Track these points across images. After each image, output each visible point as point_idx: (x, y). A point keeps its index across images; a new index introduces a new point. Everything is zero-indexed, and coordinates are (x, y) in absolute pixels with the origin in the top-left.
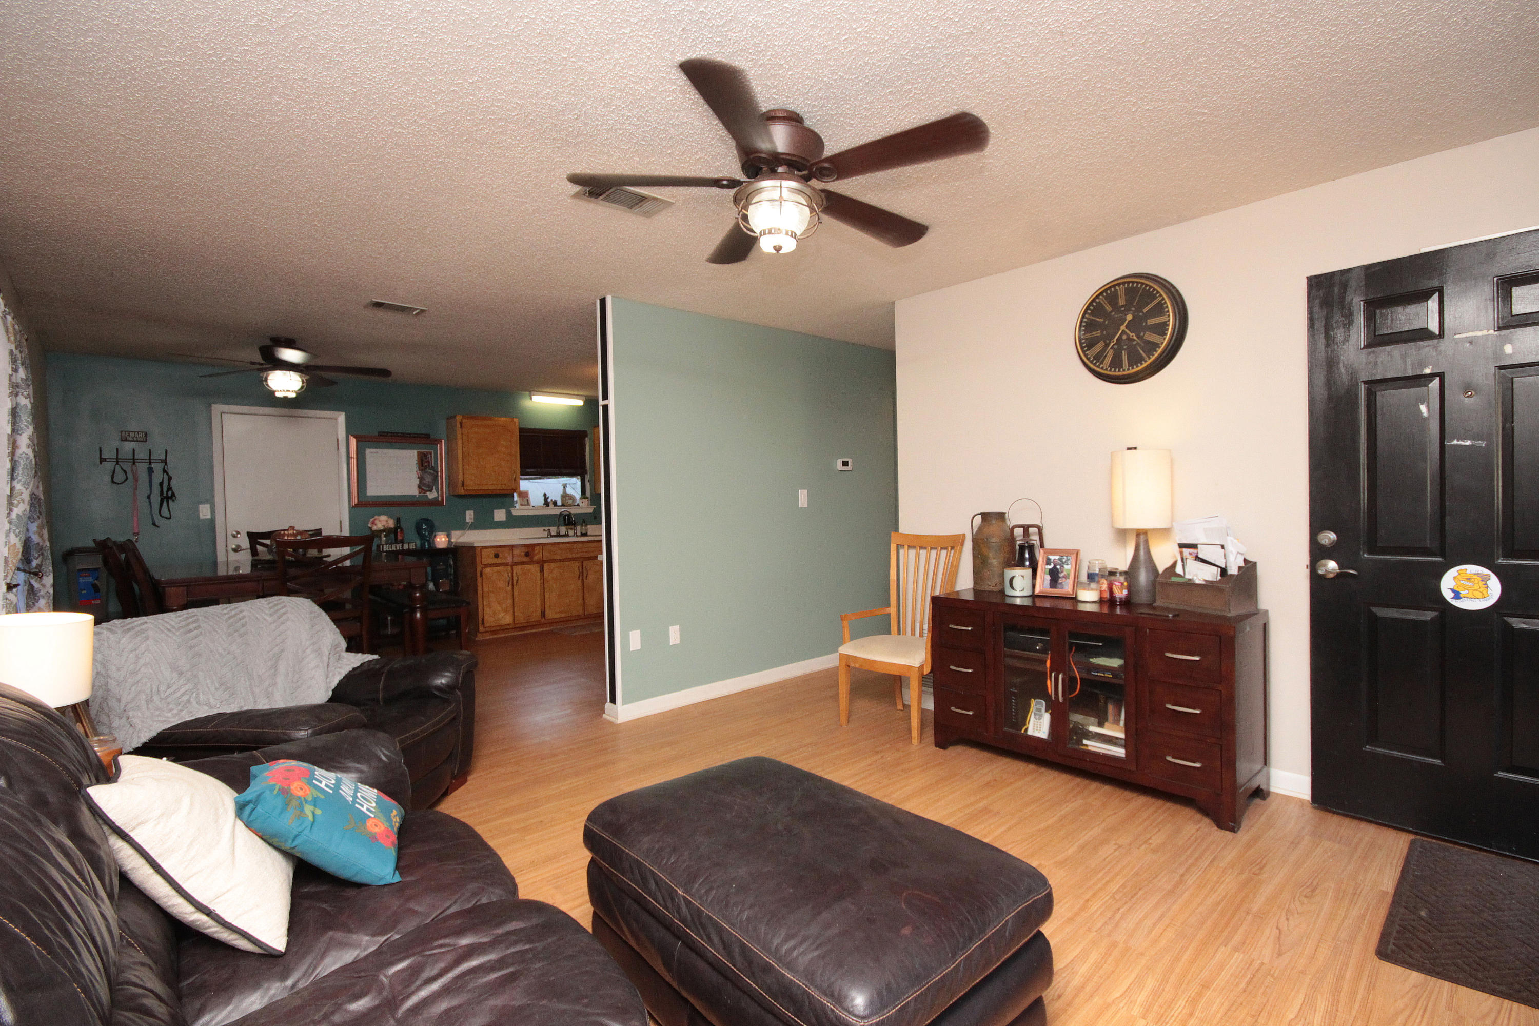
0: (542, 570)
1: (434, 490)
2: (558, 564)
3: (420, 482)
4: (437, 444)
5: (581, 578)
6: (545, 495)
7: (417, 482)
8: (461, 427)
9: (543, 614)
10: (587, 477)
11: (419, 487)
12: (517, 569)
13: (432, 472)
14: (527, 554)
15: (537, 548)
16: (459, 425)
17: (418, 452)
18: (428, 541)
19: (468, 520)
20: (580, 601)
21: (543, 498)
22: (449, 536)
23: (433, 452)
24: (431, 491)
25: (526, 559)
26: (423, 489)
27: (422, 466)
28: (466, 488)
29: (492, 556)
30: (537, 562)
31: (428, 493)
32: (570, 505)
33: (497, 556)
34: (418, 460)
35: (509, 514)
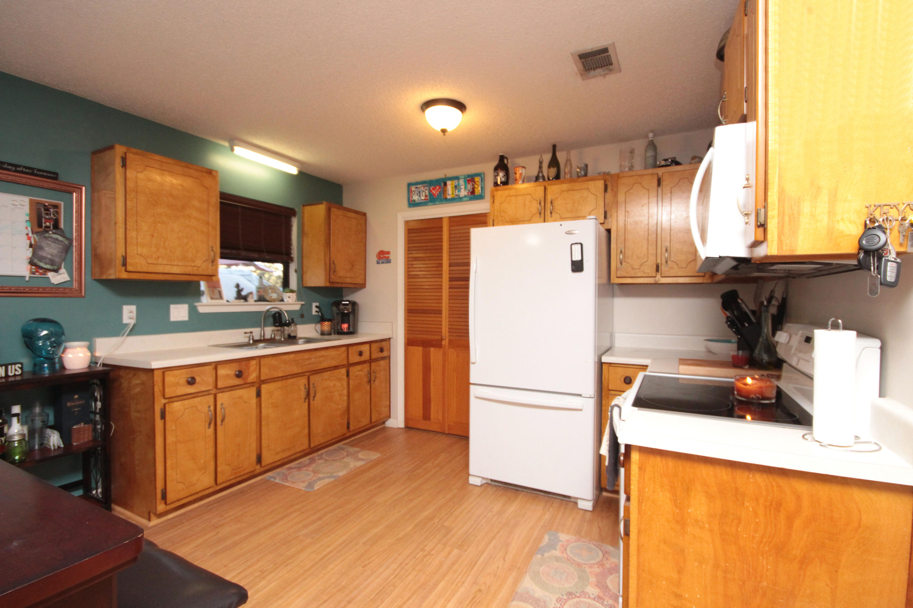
0: (259, 394)
1: (63, 270)
2: (279, 384)
3: (34, 253)
4: (71, 193)
5: (307, 400)
6: (238, 286)
7: (29, 253)
8: (124, 165)
9: (259, 460)
10: (293, 267)
11: (31, 263)
12: (222, 398)
13: (60, 238)
14: (239, 375)
15: (253, 362)
16: (118, 162)
17: (31, 200)
18: (50, 359)
19: (126, 320)
20: (306, 431)
21: (236, 290)
22: (91, 348)
23: (62, 203)
24: (56, 271)
25: (237, 381)
26: (39, 267)
27: (40, 225)
28: (129, 268)
29: (183, 381)
30: (252, 384)
31: (50, 275)
32: (274, 300)
33: (191, 382)
34: (30, 215)
35: (193, 311)
